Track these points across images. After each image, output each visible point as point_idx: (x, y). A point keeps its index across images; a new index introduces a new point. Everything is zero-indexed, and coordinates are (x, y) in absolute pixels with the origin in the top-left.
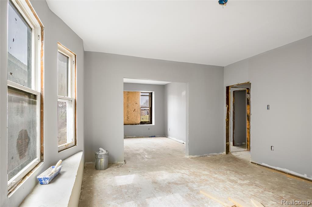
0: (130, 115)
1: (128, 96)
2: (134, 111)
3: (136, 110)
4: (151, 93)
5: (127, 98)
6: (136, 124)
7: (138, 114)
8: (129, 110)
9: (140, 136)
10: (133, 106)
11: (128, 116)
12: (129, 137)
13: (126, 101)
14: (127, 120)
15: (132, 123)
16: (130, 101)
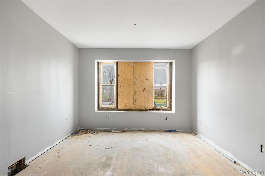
0: (137, 97)
1: (135, 68)
2: (143, 91)
3: (147, 89)
4: (171, 63)
5: (134, 71)
6: (147, 110)
7: (150, 95)
8: (136, 90)
9: (151, 129)
10: (142, 84)
11: (135, 98)
12: (135, 129)
13: (132, 77)
14: (133, 104)
15: (140, 108)
16: (137, 77)
